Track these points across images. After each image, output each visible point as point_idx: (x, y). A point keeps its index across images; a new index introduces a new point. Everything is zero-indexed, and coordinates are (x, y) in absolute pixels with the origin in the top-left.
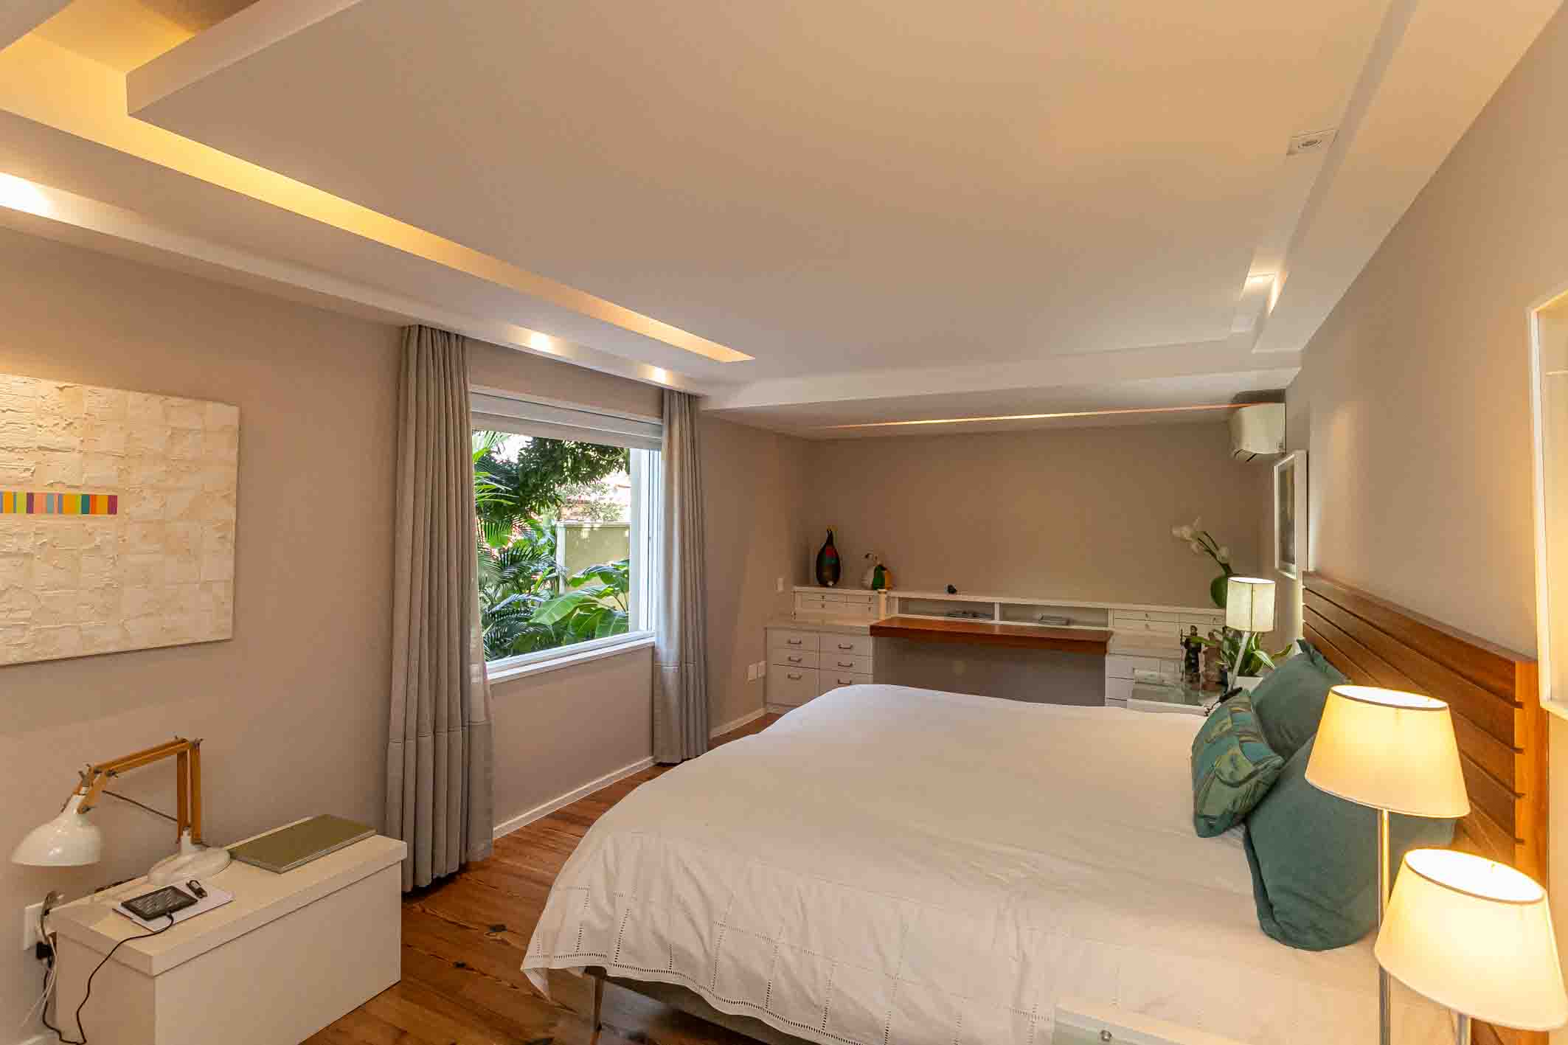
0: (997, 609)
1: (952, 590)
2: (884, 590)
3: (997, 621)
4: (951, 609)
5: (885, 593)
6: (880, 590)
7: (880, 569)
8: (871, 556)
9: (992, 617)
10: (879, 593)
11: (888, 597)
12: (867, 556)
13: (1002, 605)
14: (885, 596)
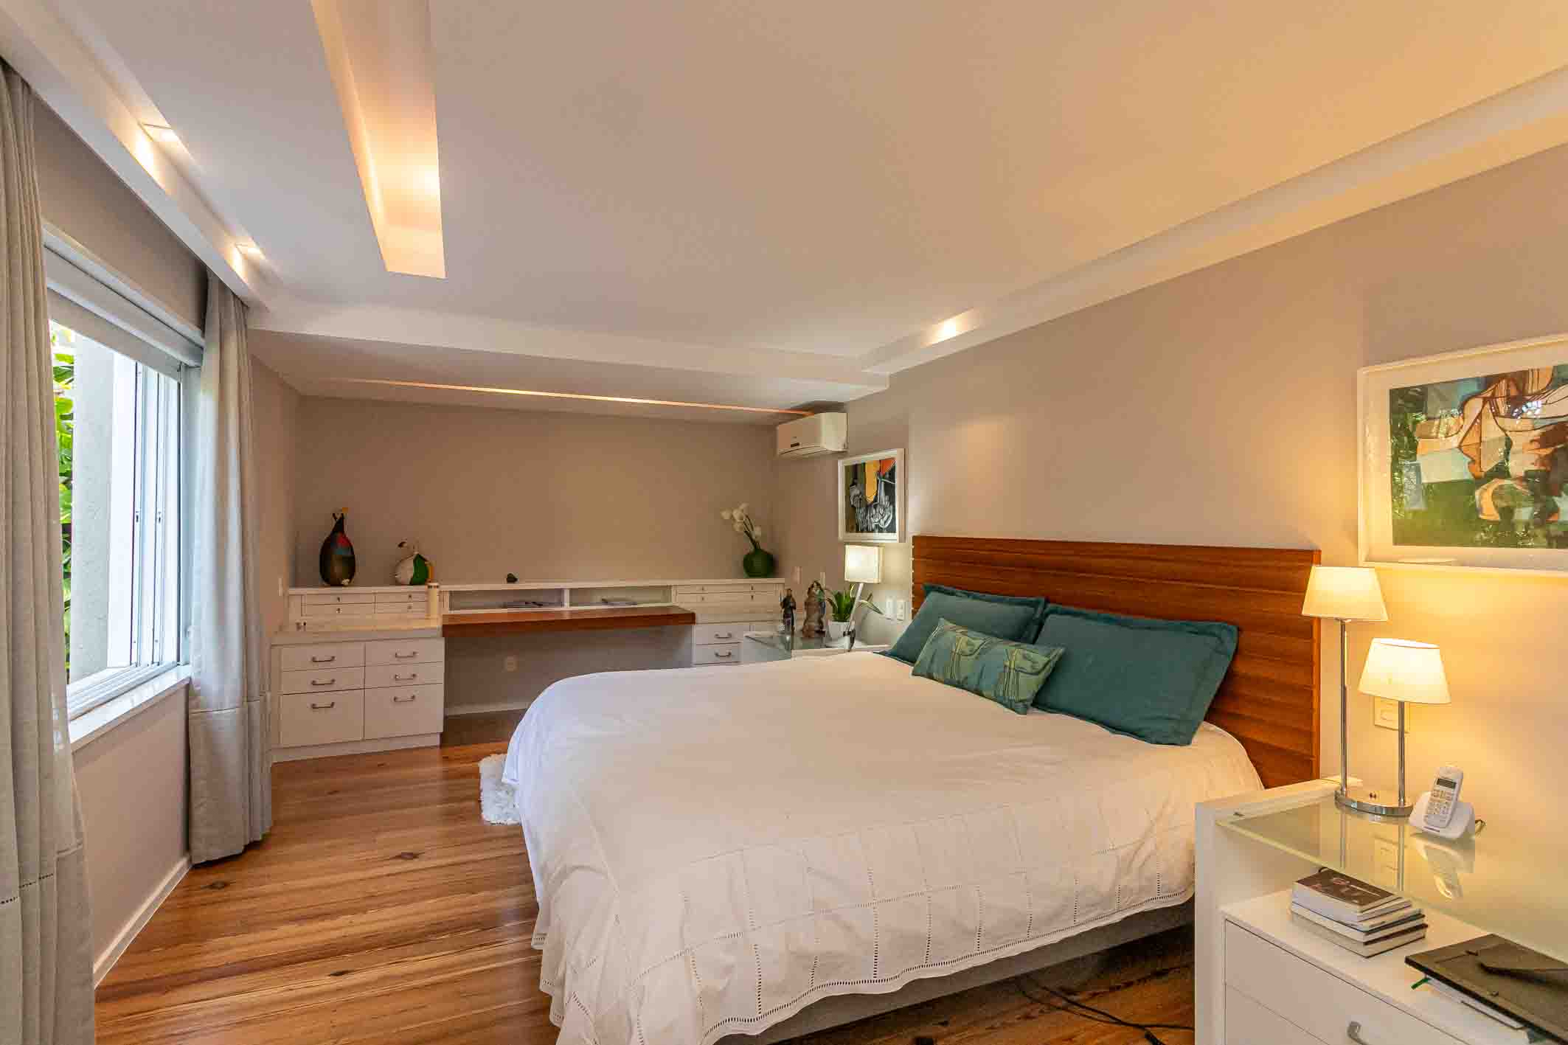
0: (567, 596)
1: (511, 579)
2: (436, 584)
3: (567, 607)
4: (511, 599)
5: (437, 587)
6: (431, 584)
7: (420, 561)
8: (405, 545)
9: (562, 605)
10: (430, 587)
11: (440, 592)
12: (401, 545)
13: (572, 591)
14: (437, 590)
